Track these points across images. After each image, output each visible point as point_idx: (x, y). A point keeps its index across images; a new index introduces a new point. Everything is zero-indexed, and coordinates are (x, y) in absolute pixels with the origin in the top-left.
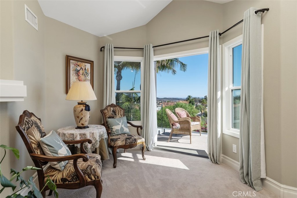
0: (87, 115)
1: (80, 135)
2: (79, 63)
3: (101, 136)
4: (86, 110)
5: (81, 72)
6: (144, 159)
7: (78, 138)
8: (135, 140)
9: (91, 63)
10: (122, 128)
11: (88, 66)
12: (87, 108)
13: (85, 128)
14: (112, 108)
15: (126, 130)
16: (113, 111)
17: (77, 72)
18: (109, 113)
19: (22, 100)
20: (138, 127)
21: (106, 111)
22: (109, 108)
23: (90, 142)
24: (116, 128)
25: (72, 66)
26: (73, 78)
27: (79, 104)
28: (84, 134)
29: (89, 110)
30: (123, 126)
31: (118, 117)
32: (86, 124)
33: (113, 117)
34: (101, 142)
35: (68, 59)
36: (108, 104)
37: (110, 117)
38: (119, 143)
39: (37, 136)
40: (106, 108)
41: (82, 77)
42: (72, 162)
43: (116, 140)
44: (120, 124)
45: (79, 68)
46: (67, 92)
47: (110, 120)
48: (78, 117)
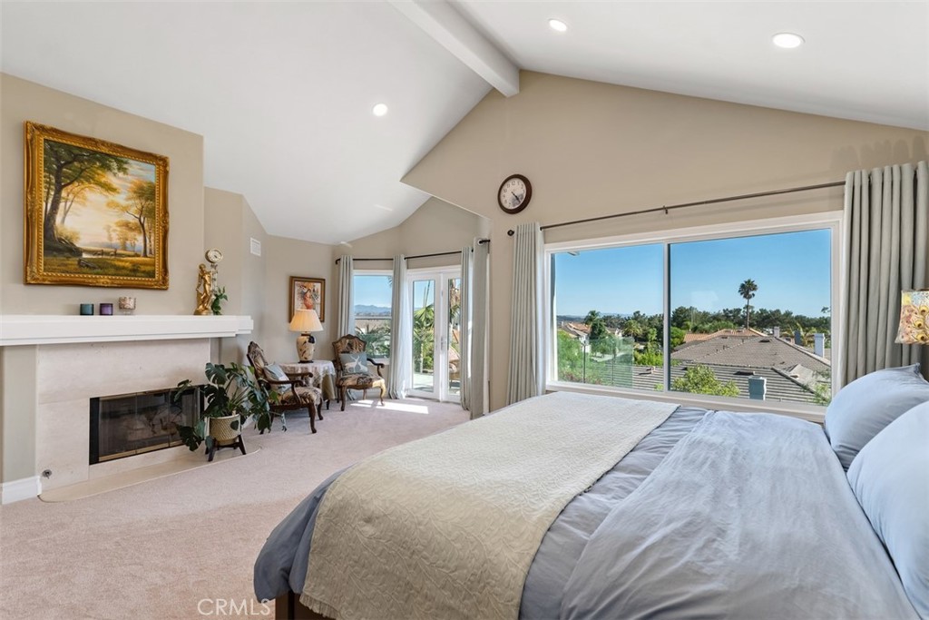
0: (311, 349)
1: (302, 368)
2: (306, 284)
3: (326, 372)
4: (310, 341)
5: (308, 294)
6: (383, 405)
7: (299, 372)
8: (371, 380)
9: (322, 281)
10: (358, 367)
11: (318, 286)
12: (311, 340)
13: (308, 362)
14: (348, 341)
15: (364, 369)
16: (349, 344)
17: (303, 296)
18: (343, 346)
19: (250, 332)
20: (378, 365)
21: (339, 344)
22: (343, 341)
23: (311, 375)
24: (350, 365)
25: (297, 289)
26: (298, 303)
27: (303, 335)
28: (306, 368)
29: (313, 342)
30: (360, 364)
31: (355, 351)
32: (310, 359)
33: (348, 352)
34: (326, 378)
35: (293, 279)
36: (343, 335)
37: (344, 352)
38: (349, 382)
39: (262, 364)
40: (340, 340)
41: (310, 301)
42: (290, 385)
43: (346, 379)
44: (357, 360)
45: (305, 290)
46: (290, 320)
47: (342, 355)
48: (301, 350)
